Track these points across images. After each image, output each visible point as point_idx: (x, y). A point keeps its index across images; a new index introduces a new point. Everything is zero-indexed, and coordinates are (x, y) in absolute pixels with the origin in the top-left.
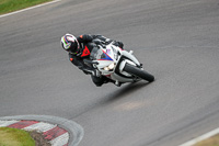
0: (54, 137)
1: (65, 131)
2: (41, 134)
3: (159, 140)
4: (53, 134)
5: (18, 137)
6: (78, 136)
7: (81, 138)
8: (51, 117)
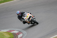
0: (19, 34)
1: (22, 33)
2: (15, 34)
3: (47, 35)
4: (18, 34)
5: (9, 34)
6: (25, 34)
7: (26, 35)
8: (18, 29)
